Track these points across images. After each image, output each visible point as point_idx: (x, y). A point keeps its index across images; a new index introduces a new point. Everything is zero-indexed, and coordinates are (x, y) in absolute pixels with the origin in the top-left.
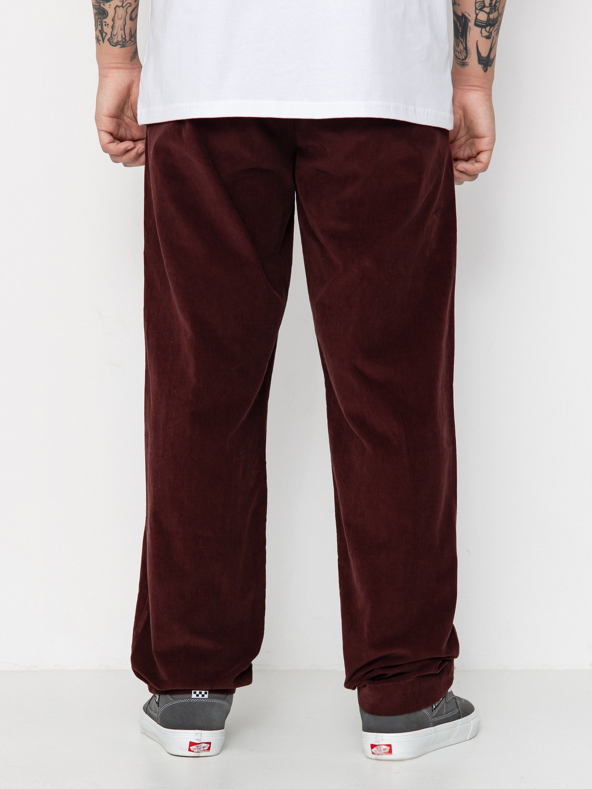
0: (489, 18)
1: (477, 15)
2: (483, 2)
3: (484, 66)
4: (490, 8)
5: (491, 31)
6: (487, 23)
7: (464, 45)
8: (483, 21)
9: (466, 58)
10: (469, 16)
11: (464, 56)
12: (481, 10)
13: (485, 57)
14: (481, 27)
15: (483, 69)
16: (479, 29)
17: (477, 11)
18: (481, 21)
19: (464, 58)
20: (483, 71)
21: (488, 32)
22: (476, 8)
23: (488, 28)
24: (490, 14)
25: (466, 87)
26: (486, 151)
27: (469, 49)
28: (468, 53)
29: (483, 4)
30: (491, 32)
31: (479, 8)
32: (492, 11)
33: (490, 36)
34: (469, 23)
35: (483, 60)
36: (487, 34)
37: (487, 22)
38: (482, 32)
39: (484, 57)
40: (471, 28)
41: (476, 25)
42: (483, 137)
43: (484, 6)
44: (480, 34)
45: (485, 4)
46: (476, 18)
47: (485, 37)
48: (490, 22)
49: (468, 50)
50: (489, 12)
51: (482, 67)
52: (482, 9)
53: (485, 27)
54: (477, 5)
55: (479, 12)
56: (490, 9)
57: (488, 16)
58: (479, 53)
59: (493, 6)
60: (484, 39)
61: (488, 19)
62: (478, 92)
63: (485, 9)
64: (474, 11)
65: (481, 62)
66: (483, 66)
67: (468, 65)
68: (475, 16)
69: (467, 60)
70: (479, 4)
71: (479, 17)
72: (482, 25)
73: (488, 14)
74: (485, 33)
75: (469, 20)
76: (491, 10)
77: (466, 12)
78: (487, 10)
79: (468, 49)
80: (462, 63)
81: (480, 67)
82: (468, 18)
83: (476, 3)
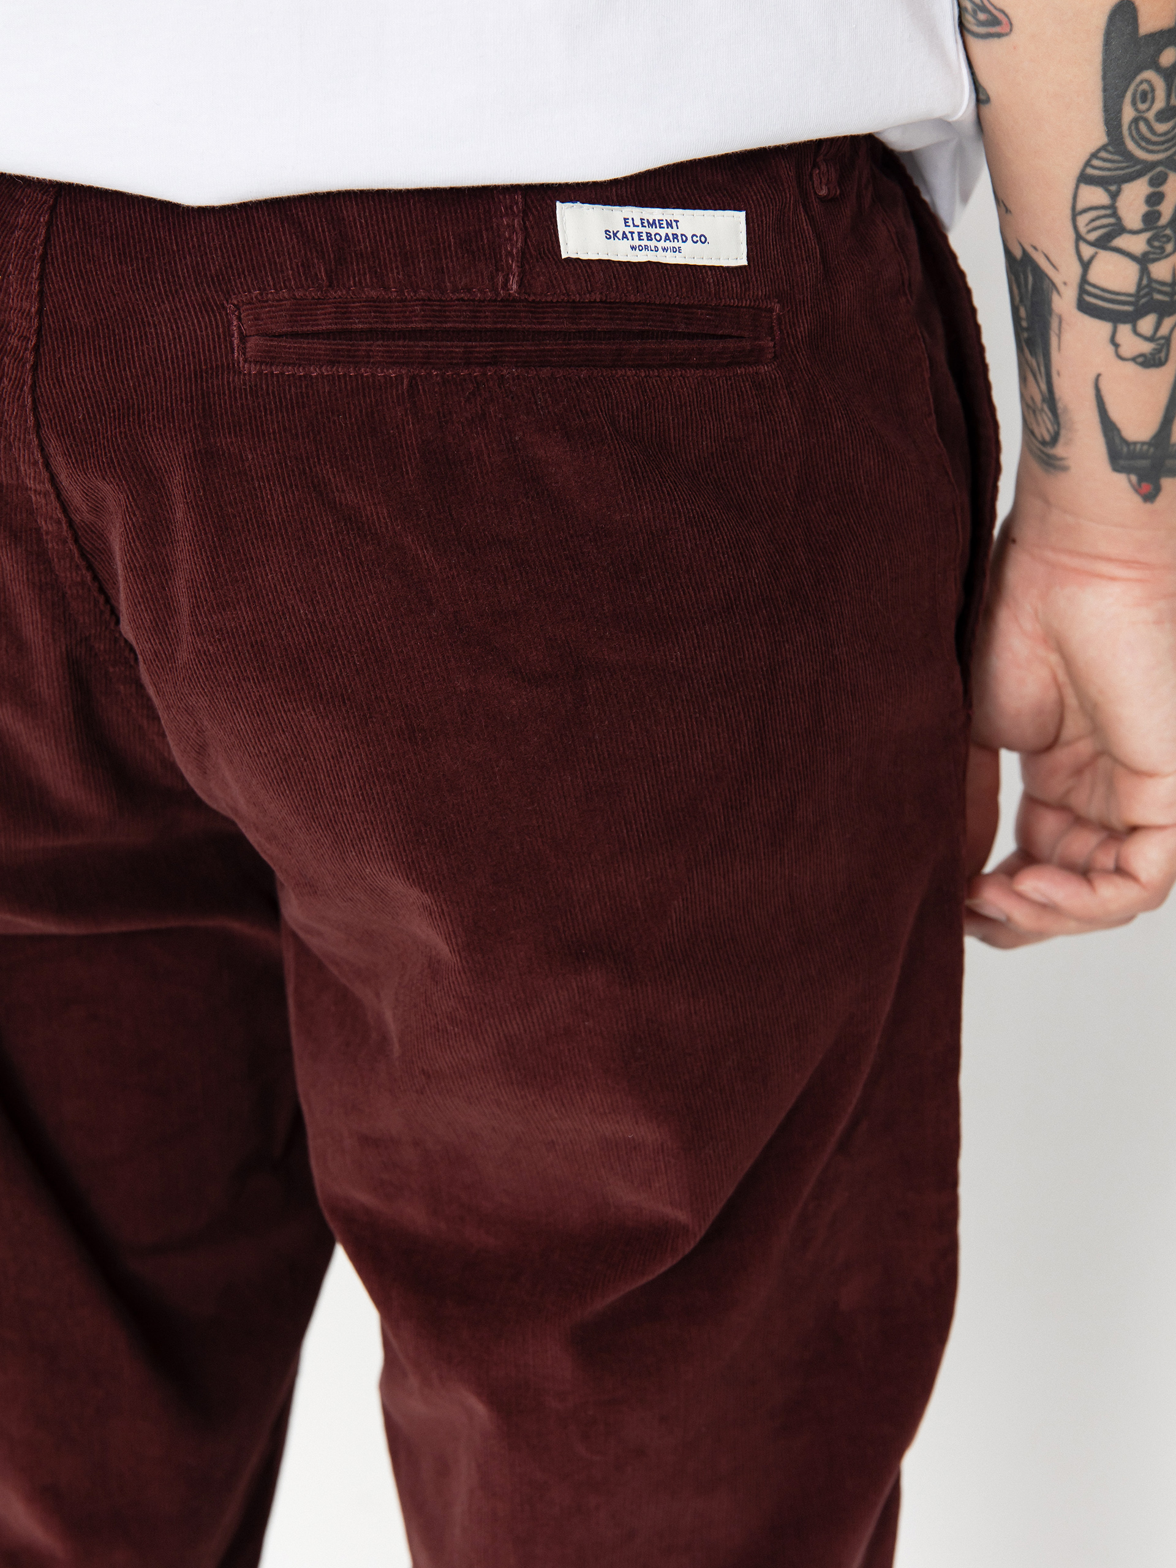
0: (1151, 280)
1: (1086, 265)
2: (1108, 212)
3: (1141, 479)
4: (1146, 235)
5: (1164, 330)
6: (1137, 301)
7: (1044, 387)
8: (1118, 294)
9: (1055, 439)
10: (1051, 267)
11: (1048, 431)
12: (1103, 243)
13: (1143, 443)
14: (1115, 318)
15: (1137, 489)
16: (1101, 329)
17: (1087, 251)
18: (1107, 294)
19: (1047, 438)
20: (1137, 499)
21: (1150, 339)
22: (1079, 237)
23: (1146, 324)
24: (1154, 260)
25: (1065, 559)
26: (1160, 828)
27: (1066, 409)
28: (1062, 420)
29: (1111, 220)
30: (1168, 339)
31: (1092, 237)
32: (1162, 249)
33: (1163, 355)
34: (1055, 297)
35: (1132, 456)
36: (1146, 347)
37: (1137, 295)
38: (1119, 338)
39: (1135, 443)
40: (1065, 316)
41: (1084, 307)
42: (1150, 775)
43: (1119, 229)
44: (1111, 349)
45: (1119, 219)
46: (1084, 280)
47: (1134, 359)
48: (1158, 297)
49: (1059, 411)
50: (1145, 254)
51: (1130, 481)
52: (1110, 241)
53: (1132, 318)
54: (1082, 220)
55: (1096, 253)
56: (1149, 242)
57: (1144, 271)
58: (1109, 427)
59: (1164, 227)
60: (1131, 368)
61: (1145, 282)
62: (1116, 589)
63: (1121, 242)
64: (1072, 251)
65: (1122, 462)
66: (1134, 478)
67: (1065, 469)
68: (1076, 269)
69: (1059, 450)
70: (1093, 220)
71: (1095, 276)
72: (1108, 309)
73: (1143, 261)
74: (1131, 343)
75: (1053, 284)
76: (1156, 244)
77: (1035, 248)
78: (1137, 244)
79: (1060, 405)
80: (1045, 458)
81: (1121, 484)
82: (1046, 275)
83: (1075, 214)
